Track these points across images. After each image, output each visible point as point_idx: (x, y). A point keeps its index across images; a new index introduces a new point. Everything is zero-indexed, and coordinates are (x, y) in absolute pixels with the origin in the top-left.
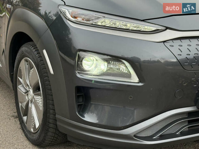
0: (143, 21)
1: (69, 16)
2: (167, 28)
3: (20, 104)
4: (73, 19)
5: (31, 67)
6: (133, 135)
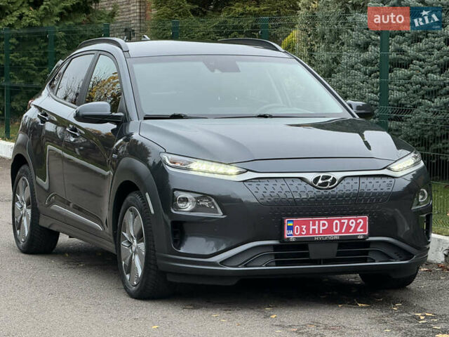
0: (229, 164)
1: (168, 162)
2: (248, 170)
3: (123, 263)
4: (171, 164)
5: (135, 215)
6: (218, 262)
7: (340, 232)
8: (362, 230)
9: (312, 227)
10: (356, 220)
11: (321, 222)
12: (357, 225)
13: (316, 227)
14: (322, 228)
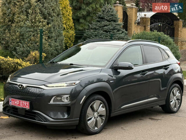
7: (22, 106)
8: (28, 107)
9: (15, 102)
10: (26, 102)
11: (18, 101)
12: (27, 104)
13: (16, 103)
14: (18, 103)
